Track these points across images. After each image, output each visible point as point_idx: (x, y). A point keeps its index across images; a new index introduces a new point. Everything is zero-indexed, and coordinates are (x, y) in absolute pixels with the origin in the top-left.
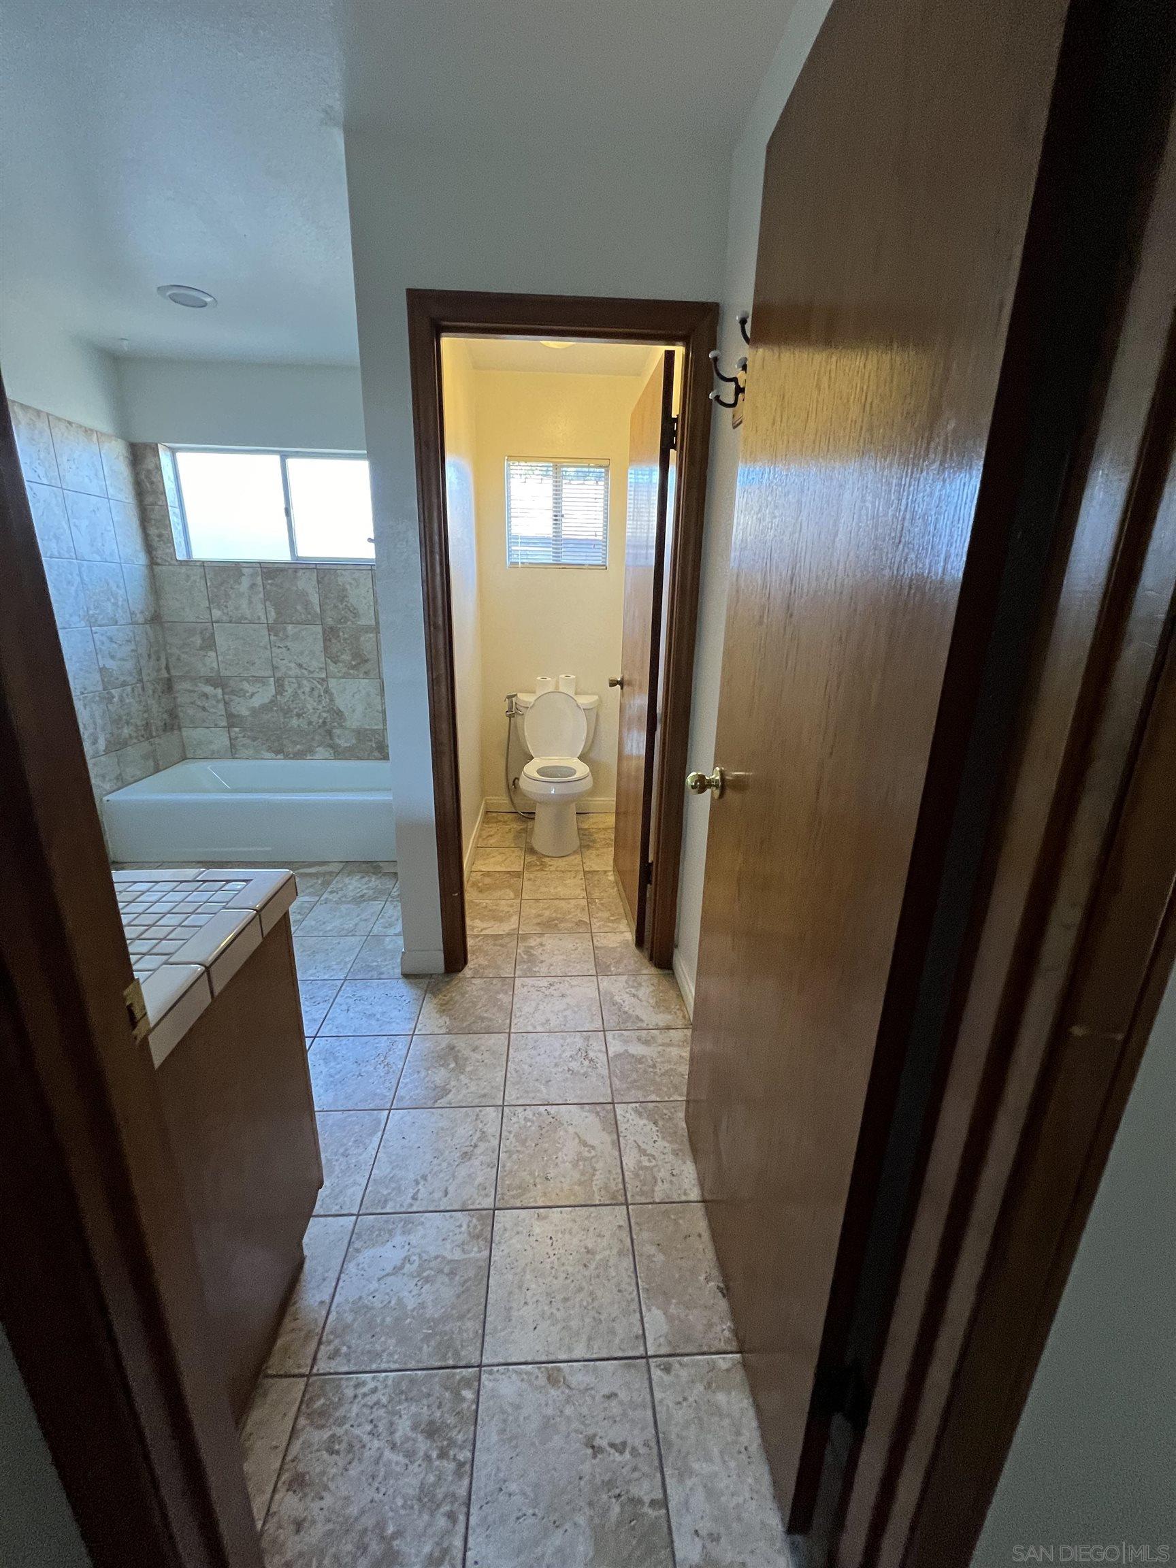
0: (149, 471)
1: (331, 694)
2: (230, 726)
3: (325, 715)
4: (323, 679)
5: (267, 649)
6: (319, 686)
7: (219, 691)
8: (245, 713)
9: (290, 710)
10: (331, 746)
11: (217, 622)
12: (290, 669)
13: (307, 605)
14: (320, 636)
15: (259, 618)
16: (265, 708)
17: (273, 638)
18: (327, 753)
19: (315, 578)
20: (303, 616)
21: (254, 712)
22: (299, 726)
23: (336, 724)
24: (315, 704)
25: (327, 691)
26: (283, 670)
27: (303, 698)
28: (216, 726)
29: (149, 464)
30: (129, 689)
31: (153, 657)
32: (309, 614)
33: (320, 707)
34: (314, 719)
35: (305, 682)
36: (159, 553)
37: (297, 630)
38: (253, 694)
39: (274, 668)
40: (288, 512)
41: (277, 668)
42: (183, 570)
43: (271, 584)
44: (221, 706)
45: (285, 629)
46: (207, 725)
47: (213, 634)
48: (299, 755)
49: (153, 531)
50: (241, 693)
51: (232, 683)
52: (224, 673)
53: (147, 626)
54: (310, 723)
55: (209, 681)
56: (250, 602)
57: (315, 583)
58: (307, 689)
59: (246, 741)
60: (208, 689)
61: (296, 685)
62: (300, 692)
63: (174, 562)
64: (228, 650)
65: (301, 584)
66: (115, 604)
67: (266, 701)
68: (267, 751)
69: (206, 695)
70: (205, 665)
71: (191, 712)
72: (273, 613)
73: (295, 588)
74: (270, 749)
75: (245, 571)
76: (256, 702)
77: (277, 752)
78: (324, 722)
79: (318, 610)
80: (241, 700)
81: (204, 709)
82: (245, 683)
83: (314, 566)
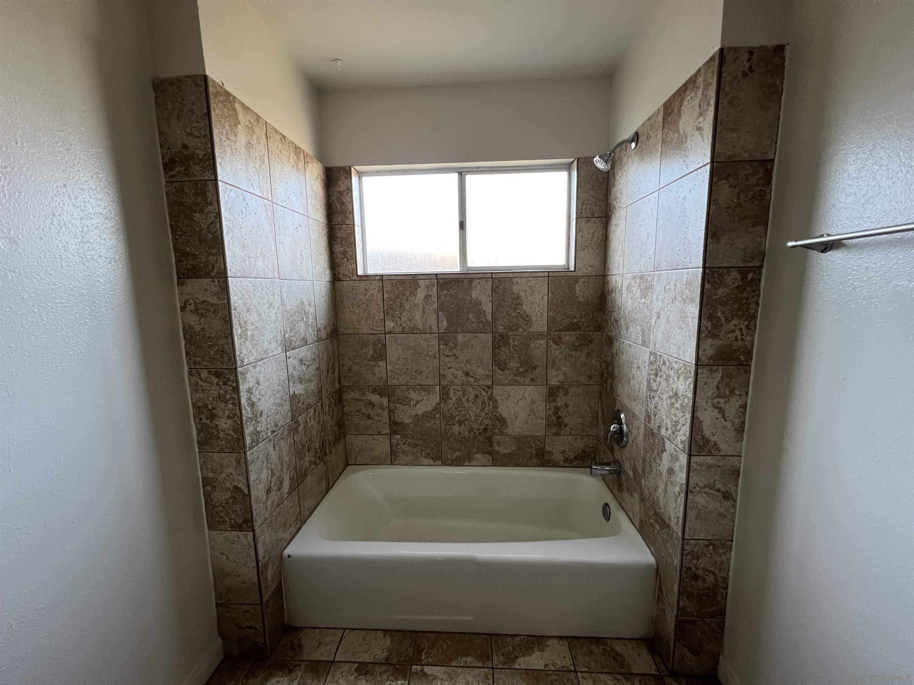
0: (341, 193)
1: (496, 401)
2: (393, 433)
3: (486, 422)
4: (488, 387)
5: (435, 358)
6: (484, 393)
7: (385, 400)
8: (408, 420)
9: (452, 417)
10: (489, 453)
11: (390, 333)
12: (456, 377)
13: (480, 313)
14: (490, 344)
15: (431, 328)
16: (427, 416)
17: (442, 347)
18: (486, 460)
19: (490, 287)
20: (474, 325)
21: (417, 419)
22: (460, 433)
23: (496, 431)
24: (478, 411)
25: (491, 398)
26: (450, 377)
27: (467, 405)
28: (379, 433)
29: (341, 186)
30: (312, 410)
31: (331, 371)
32: (481, 322)
33: (483, 414)
34: (475, 426)
35: (470, 389)
36: (342, 270)
37: (466, 339)
38: (417, 403)
39: (442, 376)
40: (462, 225)
41: (444, 376)
42: (363, 284)
43: (445, 296)
44: (386, 414)
45: (455, 338)
46: (369, 432)
47: (384, 345)
48: (457, 462)
49: (338, 249)
50: (406, 402)
51: (398, 393)
52: (392, 382)
53: (328, 341)
54: (471, 430)
55: (375, 390)
56: (424, 312)
57: (489, 292)
58: (472, 397)
59: (406, 448)
60: (375, 398)
61: (461, 393)
62: (464, 400)
63: (355, 277)
64: (398, 359)
65: (475, 294)
66: (306, 323)
67: (430, 408)
68: (426, 458)
69: (372, 404)
70: (374, 374)
71: (356, 420)
72: (445, 323)
73: (469, 298)
74: (427, 456)
75: (422, 283)
76: (421, 409)
77: (434, 459)
78: (485, 430)
79: (489, 318)
80: (406, 407)
81: (369, 417)
82: (411, 391)
83: (490, 275)
